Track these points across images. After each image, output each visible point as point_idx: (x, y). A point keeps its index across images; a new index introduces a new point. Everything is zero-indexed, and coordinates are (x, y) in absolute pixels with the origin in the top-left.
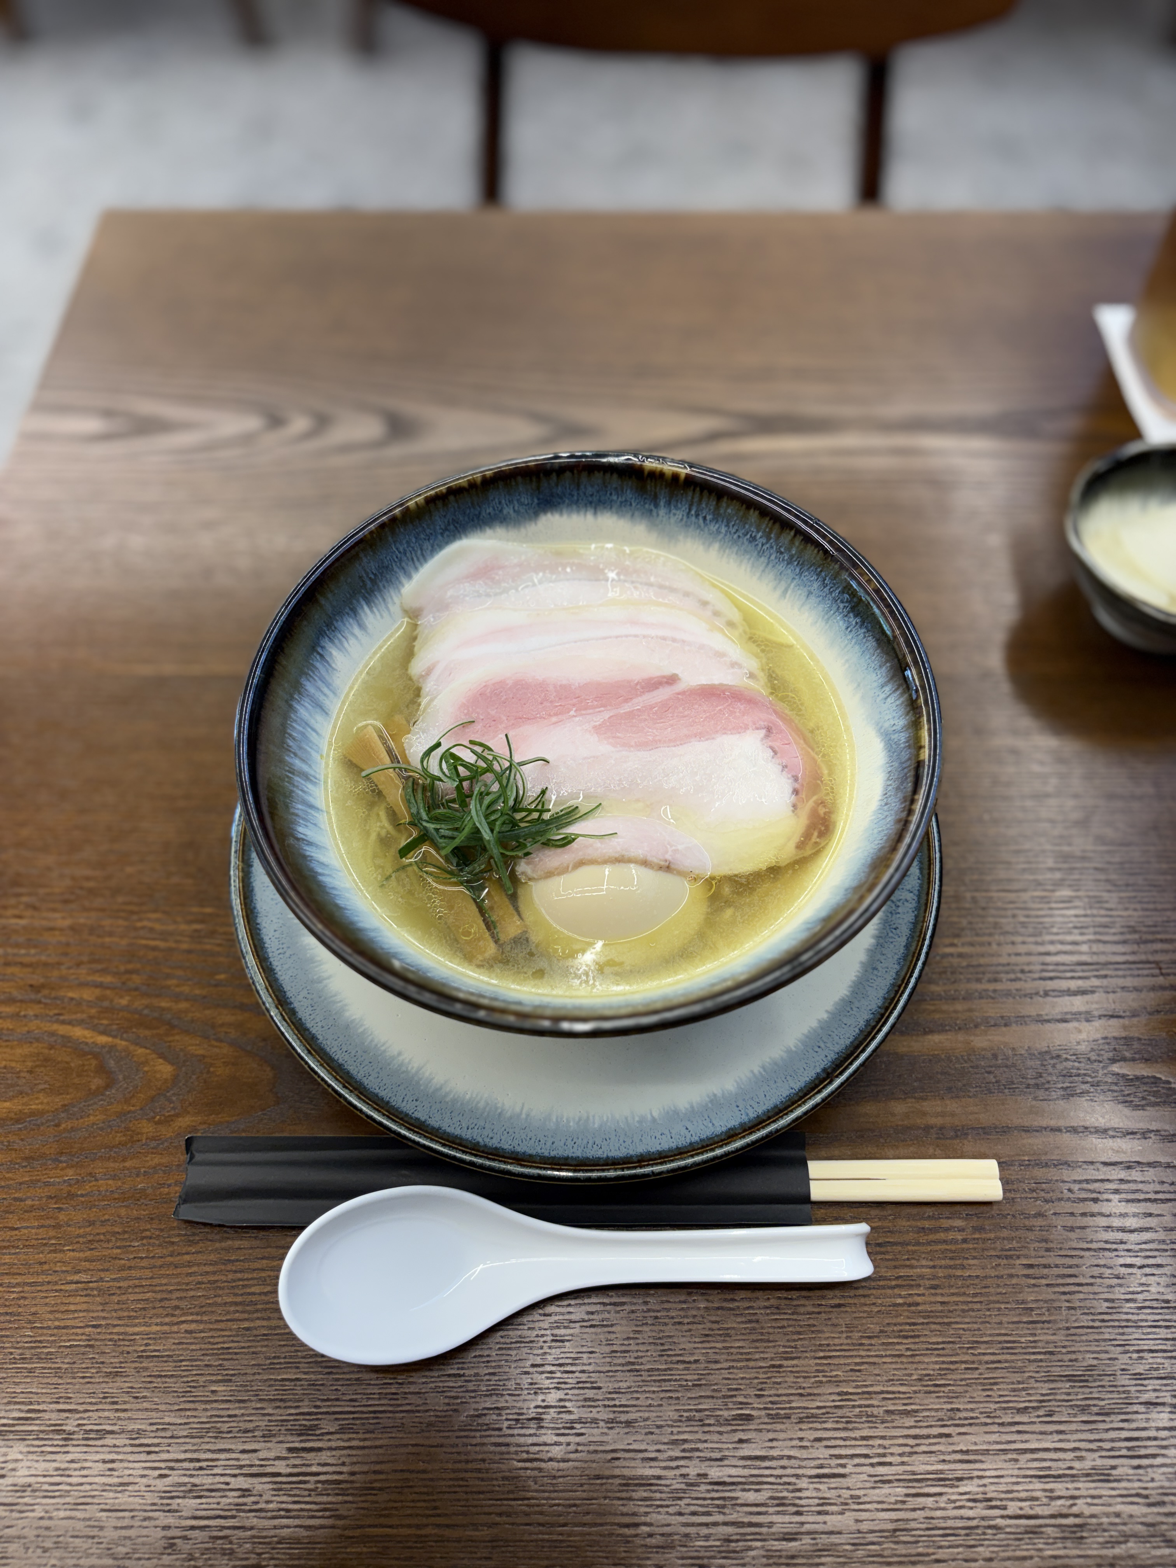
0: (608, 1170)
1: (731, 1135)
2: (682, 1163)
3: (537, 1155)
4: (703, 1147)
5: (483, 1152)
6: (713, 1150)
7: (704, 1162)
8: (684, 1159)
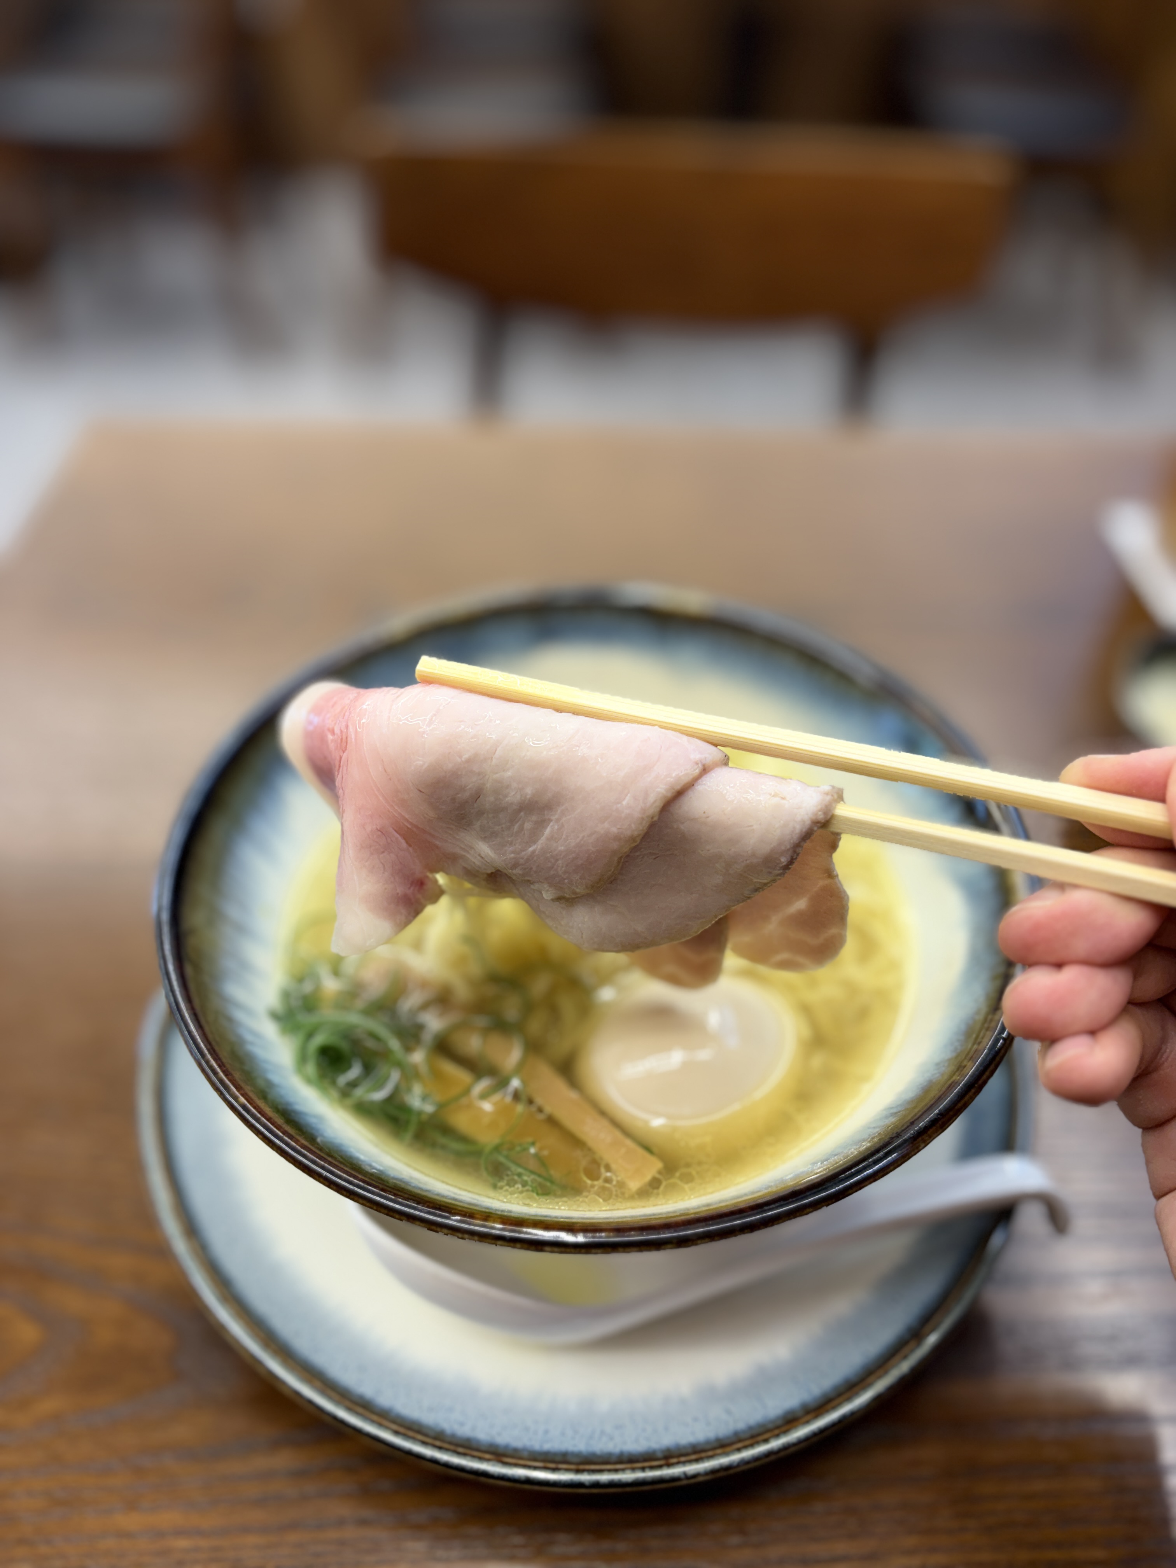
0: (623, 1470)
1: (790, 1421)
2: (724, 1461)
3: (524, 1449)
4: (752, 1437)
5: (450, 1443)
6: (766, 1441)
7: (756, 1459)
8: (727, 1454)
